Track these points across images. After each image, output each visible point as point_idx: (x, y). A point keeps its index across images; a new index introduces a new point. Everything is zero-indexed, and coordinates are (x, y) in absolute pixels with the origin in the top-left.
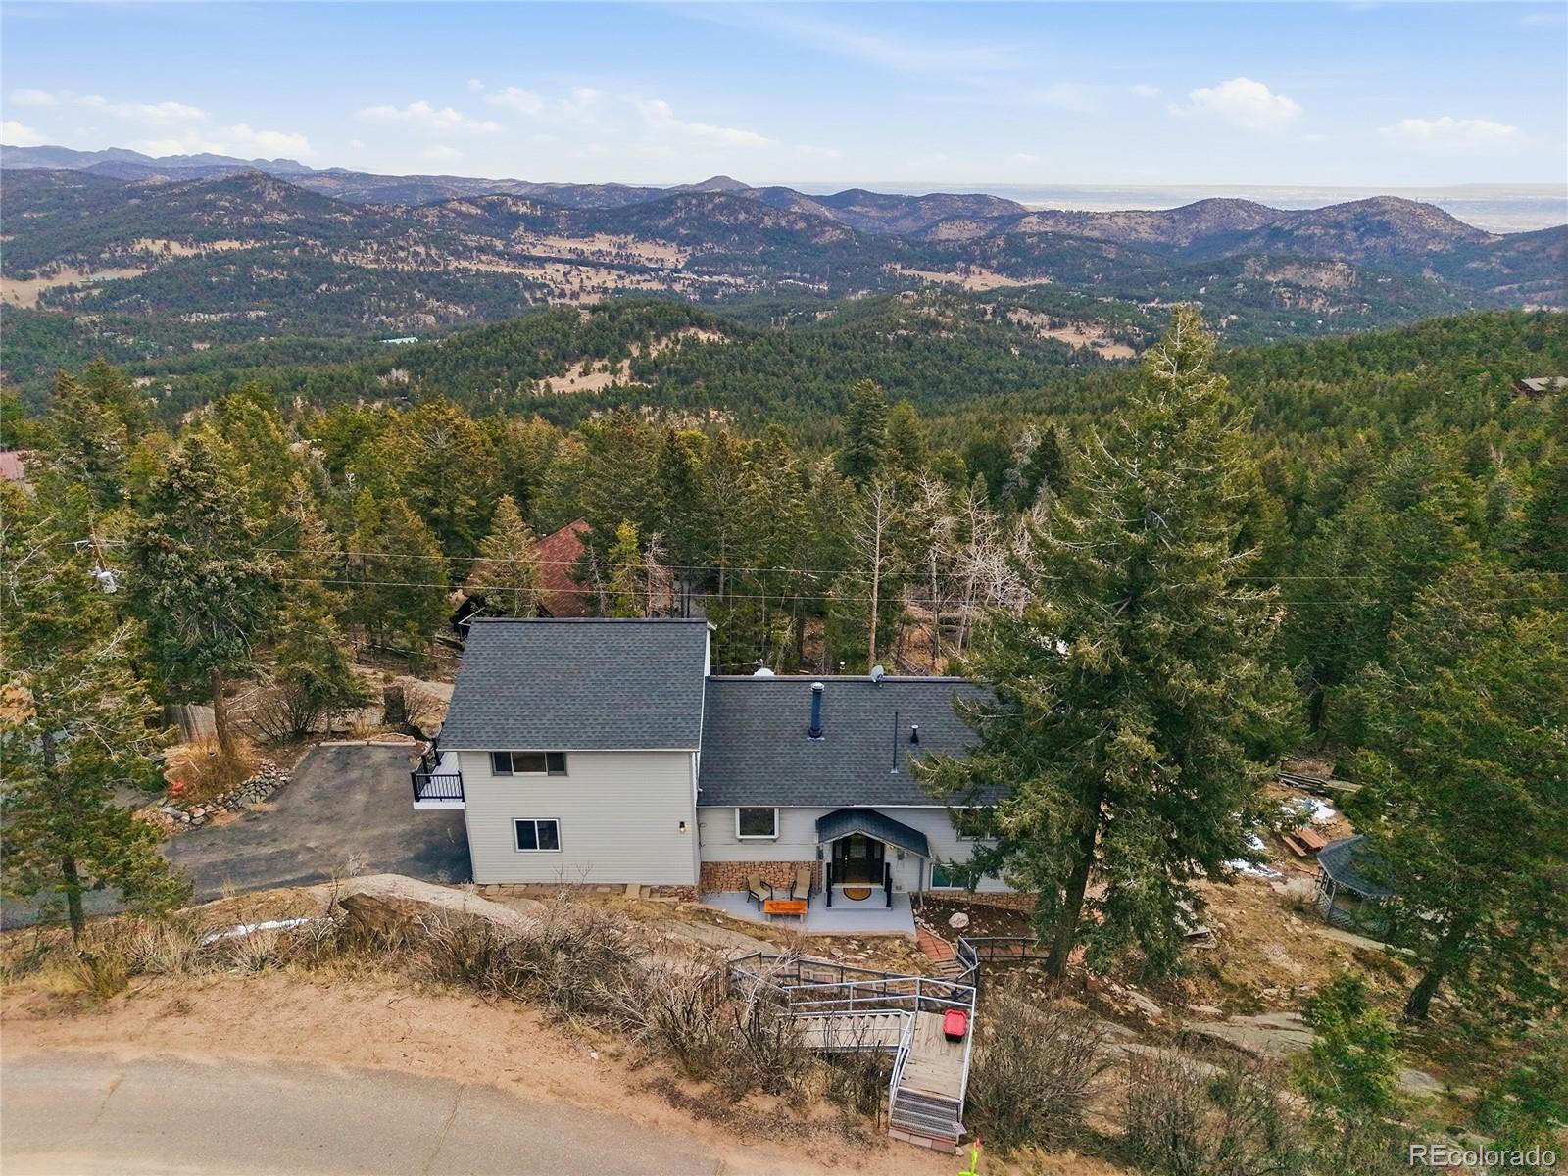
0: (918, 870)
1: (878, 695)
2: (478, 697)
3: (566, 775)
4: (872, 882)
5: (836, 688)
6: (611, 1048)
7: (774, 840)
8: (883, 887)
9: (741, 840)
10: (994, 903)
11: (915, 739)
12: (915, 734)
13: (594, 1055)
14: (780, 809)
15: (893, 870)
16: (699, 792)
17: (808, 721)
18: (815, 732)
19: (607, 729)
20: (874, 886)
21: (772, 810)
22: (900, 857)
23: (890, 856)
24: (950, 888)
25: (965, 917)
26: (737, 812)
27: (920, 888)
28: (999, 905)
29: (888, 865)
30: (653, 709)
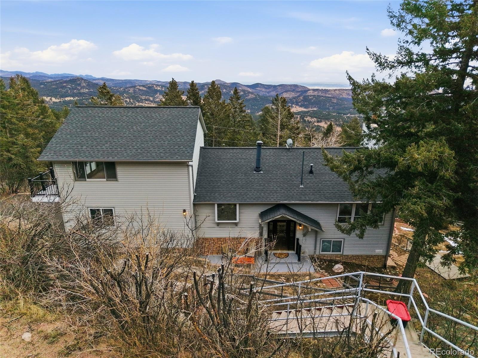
0: (314, 242)
1: (290, 154)
2: (68, 137)
3: (117, 180)
4: (289, 249)
5: (267, 151)
6: (49, 329)
7: (236, 224)
8: (295, 252)
9: (218, 224)
10: (354, 261)
11: (311, 172)
12: (311, 169)
13: (27, 336)
14: (240, 204)
15: (301, 243)
16: (195, 196)
17: (254, 165)
18: (258, 169)
19: (139, 151)
20: (290, 252)
21: (235, 205)
22: (304, 235)
23: (299, 235)
24: (331, 253)
25: (342, 267)
26: (216, 206)
27: (315, 252)
28: (357, 262)
29: (298, 239)
30: (167, 142)
